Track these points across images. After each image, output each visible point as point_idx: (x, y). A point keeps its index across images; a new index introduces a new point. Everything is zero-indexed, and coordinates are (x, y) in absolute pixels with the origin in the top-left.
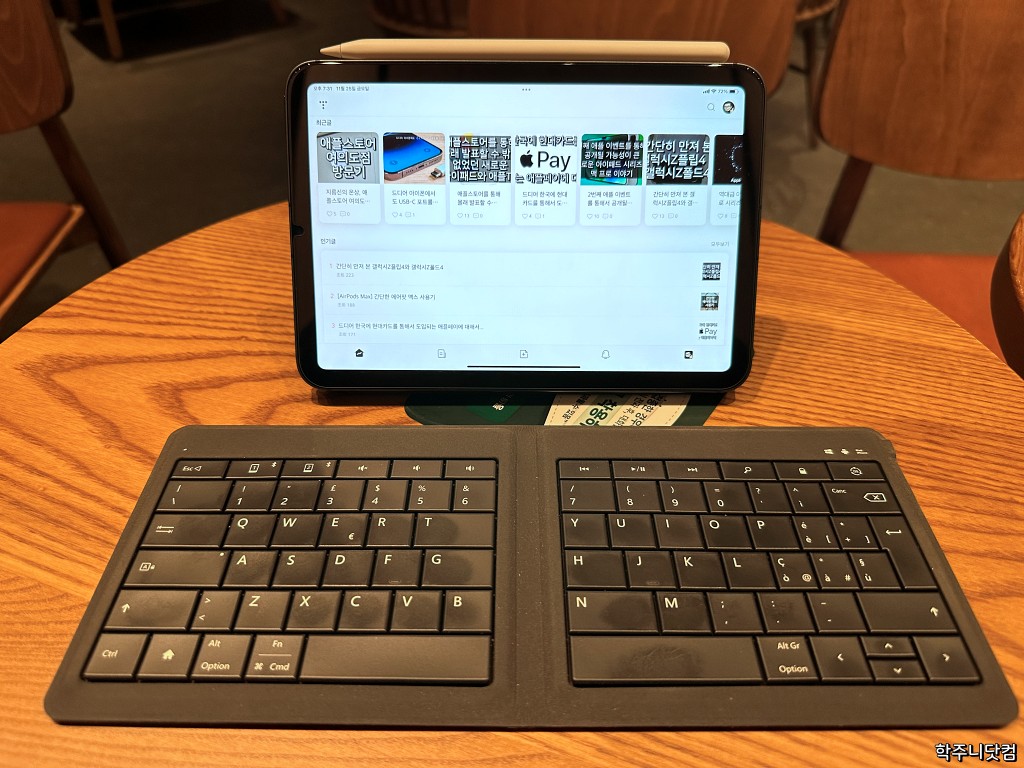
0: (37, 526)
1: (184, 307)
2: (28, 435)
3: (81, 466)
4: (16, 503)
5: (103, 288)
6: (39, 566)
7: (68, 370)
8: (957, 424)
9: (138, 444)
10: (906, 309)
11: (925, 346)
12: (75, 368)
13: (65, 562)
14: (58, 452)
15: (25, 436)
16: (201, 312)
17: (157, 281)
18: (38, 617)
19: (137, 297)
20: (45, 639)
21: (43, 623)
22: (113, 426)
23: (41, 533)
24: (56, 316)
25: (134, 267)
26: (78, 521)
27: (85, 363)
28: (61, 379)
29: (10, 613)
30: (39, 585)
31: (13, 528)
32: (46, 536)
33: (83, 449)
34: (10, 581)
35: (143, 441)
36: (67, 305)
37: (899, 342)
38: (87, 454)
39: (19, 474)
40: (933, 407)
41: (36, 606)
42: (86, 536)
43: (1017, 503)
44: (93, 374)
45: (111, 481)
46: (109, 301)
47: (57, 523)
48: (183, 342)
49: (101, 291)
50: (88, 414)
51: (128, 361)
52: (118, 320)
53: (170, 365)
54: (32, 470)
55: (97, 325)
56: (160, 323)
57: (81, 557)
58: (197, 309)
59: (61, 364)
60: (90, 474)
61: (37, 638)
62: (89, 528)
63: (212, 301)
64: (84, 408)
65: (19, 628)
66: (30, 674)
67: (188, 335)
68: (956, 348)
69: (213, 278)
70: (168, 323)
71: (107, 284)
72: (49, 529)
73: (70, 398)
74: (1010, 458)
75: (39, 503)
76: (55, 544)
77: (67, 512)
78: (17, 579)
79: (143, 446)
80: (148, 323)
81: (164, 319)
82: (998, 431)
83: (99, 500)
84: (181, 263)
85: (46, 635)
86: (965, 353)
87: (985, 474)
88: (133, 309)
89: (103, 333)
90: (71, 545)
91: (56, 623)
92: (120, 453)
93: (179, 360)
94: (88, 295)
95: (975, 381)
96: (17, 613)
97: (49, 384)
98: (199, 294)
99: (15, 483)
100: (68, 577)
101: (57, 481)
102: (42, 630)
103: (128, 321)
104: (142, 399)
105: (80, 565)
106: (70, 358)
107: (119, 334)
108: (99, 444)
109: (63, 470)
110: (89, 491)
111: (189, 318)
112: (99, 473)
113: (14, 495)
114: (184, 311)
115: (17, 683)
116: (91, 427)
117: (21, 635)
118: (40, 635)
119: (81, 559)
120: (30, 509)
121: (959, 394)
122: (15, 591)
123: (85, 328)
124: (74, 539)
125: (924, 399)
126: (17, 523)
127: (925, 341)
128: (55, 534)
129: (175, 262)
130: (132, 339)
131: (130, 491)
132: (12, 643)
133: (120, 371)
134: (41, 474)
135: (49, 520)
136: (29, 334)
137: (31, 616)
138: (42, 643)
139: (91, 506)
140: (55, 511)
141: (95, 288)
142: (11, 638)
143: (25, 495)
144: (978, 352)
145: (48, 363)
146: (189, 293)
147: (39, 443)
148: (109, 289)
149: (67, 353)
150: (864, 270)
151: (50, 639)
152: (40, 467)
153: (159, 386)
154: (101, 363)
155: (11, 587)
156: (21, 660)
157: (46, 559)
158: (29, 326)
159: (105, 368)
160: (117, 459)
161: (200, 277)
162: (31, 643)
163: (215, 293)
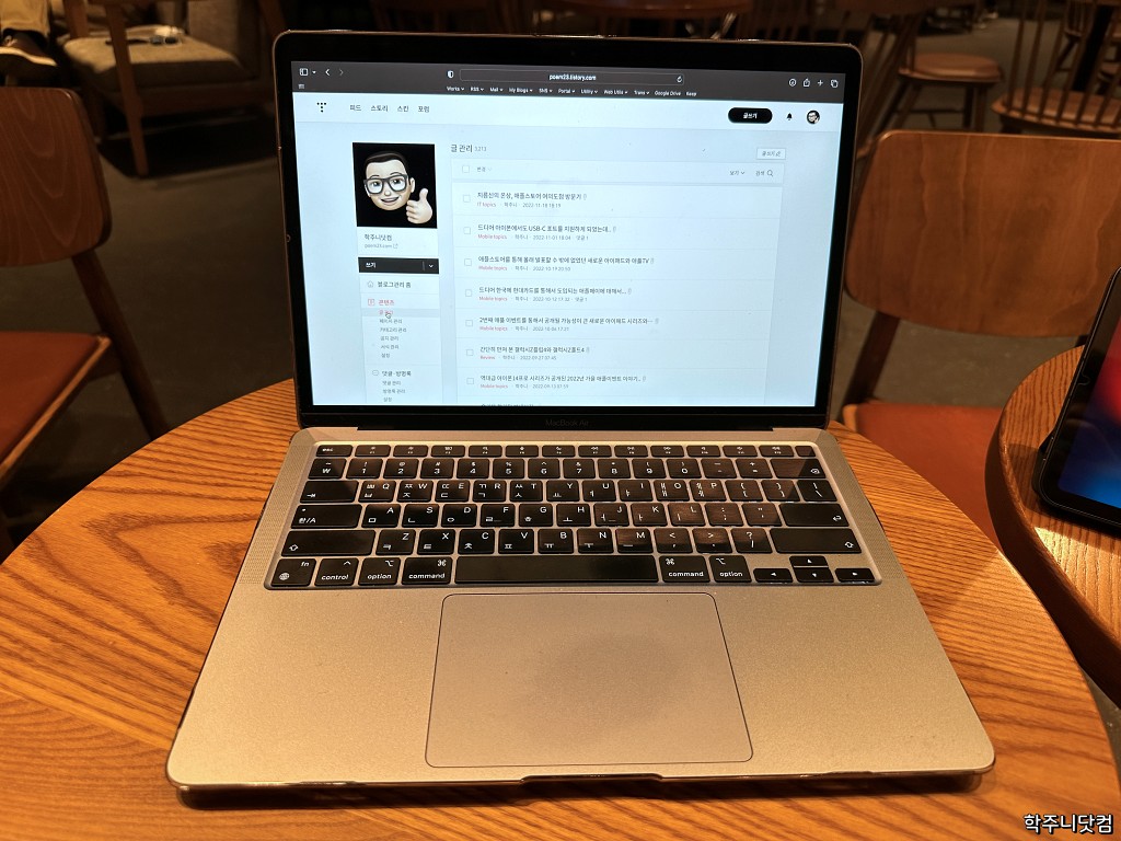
0: (109, 678)
1: (239, 469)
2: (96, 591)
3: (148, 622)
4: (89, 656)
5: (163, 448)
6: (111, 715)
7: (132, 529)
8: (939, 593)
9: (199, 601)
10: (901, 483)
11: (916, 519)
12: (138, 526)
13: (136, 711)
14: (125, 607)
15: (94, 592)
16: (256, 474)
17: (213, 443)
18: (112, 763)
19: (195, 458)
20: (119, 783)
21: (117, 769)
22: (175, 583)
23: (112, 685)
24: (119, 475)
25: (191, 428)
26: (147, 674)
27: (148, 522)
28: (125, 537)
29: (86, 758)
30: (112, 733)
31: (86, 679)
32: (117, 688)
33: (149, 606)
34: (86, 728)
35: (204, 598)
36: (129, 465)
37: (891, 514)
38: (153, 610)
39: (90, 629)
40: (920, 577)
41: (110, 753)
42: (154, 687)
43: (988, 667)
44: (156, 533)
45: (175, 636)
46: (169, 462)
47: (126, 675)
48: (240, 503)
49: (160, 452)
50: (152, 571)
51: (188, 521)
52: (178, 481)
53: (227, 525)
54: (102, 624)
55: (158, 485)
56: (217, 485)
57: (151, 707)
58: (252, 471)
59: (125, 523)
60: (156, 630)
61: (112, 782)
62: (158, 681)
63: (267, 464)
64: (149, 566)
65: (95, 772)
66: (107, 815)
67: (243, 497)
68: (946, 521)
69: (268, 441)
70: (225, 485)
71: (166, 444)
72: (119, 680)
73: (135, 556)
74: (984, 626)
75: (110, 657)
76: (127, 695)
77: (135, 665)
78: (92, 727)
79: (205, 603)
80: (206, 484)
81: (221, 481)
82: (975, 601)
83: (165, 654)
84: (236, 425)
85: (120, 779)
86: (950, 526)
87: (961, 640)
88: (192, 470)
89: (163, 493)
90: (141, 696)
91: (129, 768)
92: (183, 610)
93: (236, 521)
94: (148, 455)
95: (958, 552)
96: (93, 758)
97: (115, 543)
98: (254, 457)
99: (86, 636)
100: (138, 726)
101: (126, 635)
102: (115, 774)
103: (187, 482)
104: (203, 558)
105: (150, 715)
106: (134, 516)
107: (179, 494)
108: (164, 601)
109: (131, 625)
110: (155, 645)
111: (245, 480)
112: (164, 628)
113: (86, 648)
115: (95, 822)
116: (156, 585)
117: (97, 779)
118: (114, 779)
119: (150, 710)
120: (101, 662)
121: (944, 565)
122: (91, 738)
123: (146, 488)
124: (143, 690)
125: (912, 570)
126: (90, 675)
127: (917, 514)
128: (125, 686)
129: (231, 424)
130: (192, 500)
131: (193, 646)
132: (89, 786)
133: (181, 531)
134: (110, 628)
135: (119, 672)
136: (93, 493)
137: (105, 761)
138: (116, 786)
139: (157, 659)
140: (124, 664)
141: (155, 448)
142: (89, 782)
143: (96, 648)
144: (965, 526)
145: (113, 521)
146: (245, 455)
147: (108, 599)
148: (168, 450)
149: (131, 512)
150: (866, 445)
151: (124, 783)
152: (109, 621)
153: (218, 546)
154: (163, 523)
155: (87, 735)
156: (98, 802)
157: (118, 709)
158: (94, 484)
159: (167, 528)
160: (179, 615)
162: (107, 786)
163: (269, 457)
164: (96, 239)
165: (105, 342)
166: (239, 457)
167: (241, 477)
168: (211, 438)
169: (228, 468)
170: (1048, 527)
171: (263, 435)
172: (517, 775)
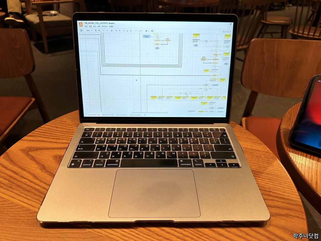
0: (23, 192)
1: (63, 135)
2: (22, 168)
3: (35, 177)
4: (18, 186)
5: (43, 129)
6: (23, 202)
7: (33, 151)
8: (259, 171)
9: (50, 171)
10: (250, 139)
11: (254, 149)
12: (34, 150)
13: (30, 201)
14: (29, 173)
15: (21, 168)
16: (68, 136)
17: (57, 127)
18: (23, 215)
19: (51, 131)
20: (24, 221)
21: (24, 217)
22: (44, 166)
23: (24, 194)
24: (30, 136)
25: (51, 123)
26: (34, 191)
27: (37, 149)
28: (31, 153)
29: (16, 214)
30: (23, 207)
31: (17, 192)
32: (25, 195)
33: (36, 172)
34: (16, 206)
35: (51, 170)
36: (33, 133)
37: (247, 148)
38: (37, 173)
39: (19, 178)
40: (253, 166)
41: (22, 212)
42: (35, 195)
43: (271, 192)
44: (39, 152)
45: (42, 180)
46: (44, 132)
47: (28, 191)
48: (63, 144)
49: (42, 130)
50: (37, 163)
51: (48, 149)
52: (46, 138)
53: (59, 150)
54: (23, 177)
55: (40, 139)
56: (57, 139)
57: (34, 200)
58: (67, 135)
59: (31, 149)
60: (37, 179)
61: (22, 220)
62: (37, 193)
63: (71, 133)
64: (36, 161)
65: (18, 218)
66: (20, 229)
67: (64, 142)
68: (262, 150)
69: (71, 127)
70: (59, 139)
71: (44, 127)
72: (26, 193)
73: (33, 158)
74: (271, 180)
75: (24, 186)
76: (28, 197)
77: (31, 188)
78: (18, 205)
79: (51, 171)
80: (54, 139)
82: (269, 173)
83: (39, 186)
84: (63, 122)
85: (24, 220)
86: (263, 151)
87: (264, 184)
88: (50, 135)
89: (42, 141)
90: (32, 197)
91: (27, 216)
92: (45, 173)
93: (61, 149)
94: (38, 131)
95: (265, 159)
96: (17, 214)
97: (28, 155)
98: (68, 131)
99: (18, 180)
100: (31, 205)
101: (29, 180)
102: (23, 218)
103: (49, 138)
104: (51, 159)
105: (34, 202)
106: (33, 148)
107: (46, 141)
108: (40, 171)
109: (30, 177)
110: (37, 183)
111: (65, 138)
112: (39, 178)
113: (18, 184)
114: (63, 136)
115: (17, 231)
116: (38, 166)
117: (18, 219)
118: (23, 220)
119: (34, 201)
120: (22, 188)
121: (261, 163)
122: (17, 208)
123: (37, 140)
124: (32, 195)
125: (252, 164)
126: (18, 191)
127: (254, 148)
128: (28, 194)
129: (62, 122)
130: (50, 143)
131: (47, 183)
132: (16, 221)
133: (46, 151)
134: (25, 178)
135: (26, 190)
136: (23, 141)
137: (21, 215)
138: (23, 222)
139: (37, 187)
140: (28, 188)
141: (41, 129)
142: (16, 220)
143: (21, 184)
144: (268, 151)
145: (28, 149)
146: (65, 131)
147: (25, 170)
148: (44, 129)
149: (33, 146)
150: (241, 128)
151: (26, 221)
152: (24, 176)
153: (56, 156)
154: (41, 149)
155: (16, 207)
156: (18, 226)
157: (25, 200)
158: (23, 139)
159: (42, 151)
160: (44, 175)
161: (68, 126)
162: (21, 221)
163: (72, 131)
164: (31, 71)
165: (33, 99)
166: (63, 131)
167: (63, 137)
168: (56, 126)
169: (60, 134)
170: (292, 152)
171: (71, 125)
172: (133, 220)
